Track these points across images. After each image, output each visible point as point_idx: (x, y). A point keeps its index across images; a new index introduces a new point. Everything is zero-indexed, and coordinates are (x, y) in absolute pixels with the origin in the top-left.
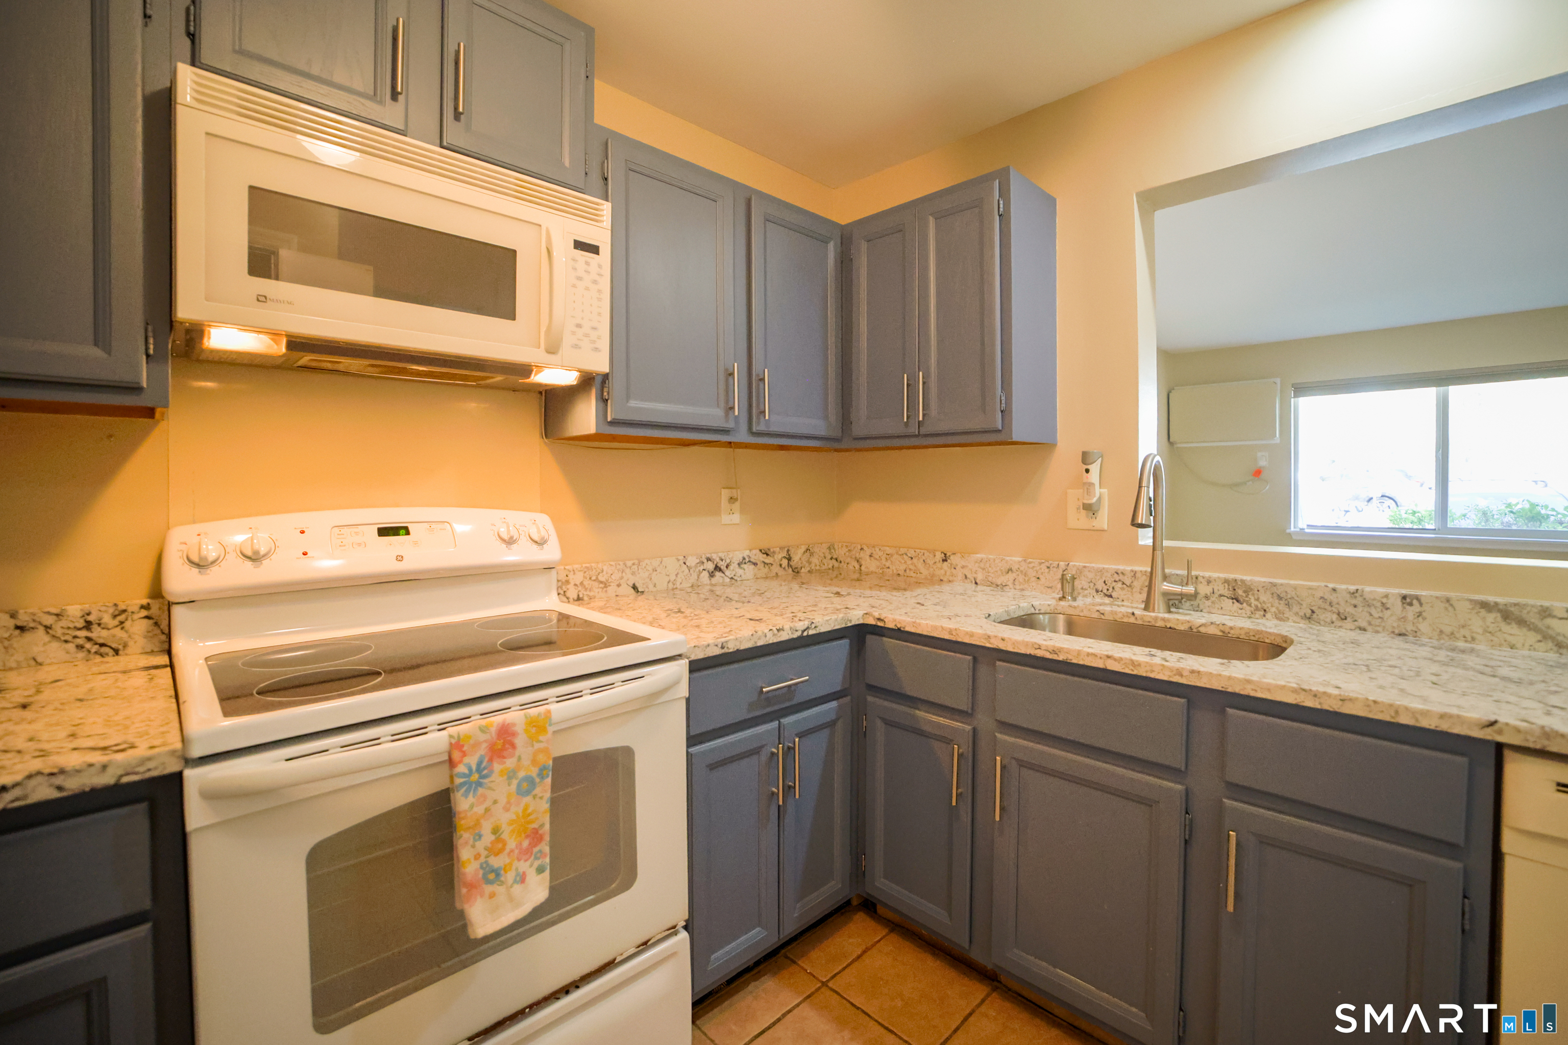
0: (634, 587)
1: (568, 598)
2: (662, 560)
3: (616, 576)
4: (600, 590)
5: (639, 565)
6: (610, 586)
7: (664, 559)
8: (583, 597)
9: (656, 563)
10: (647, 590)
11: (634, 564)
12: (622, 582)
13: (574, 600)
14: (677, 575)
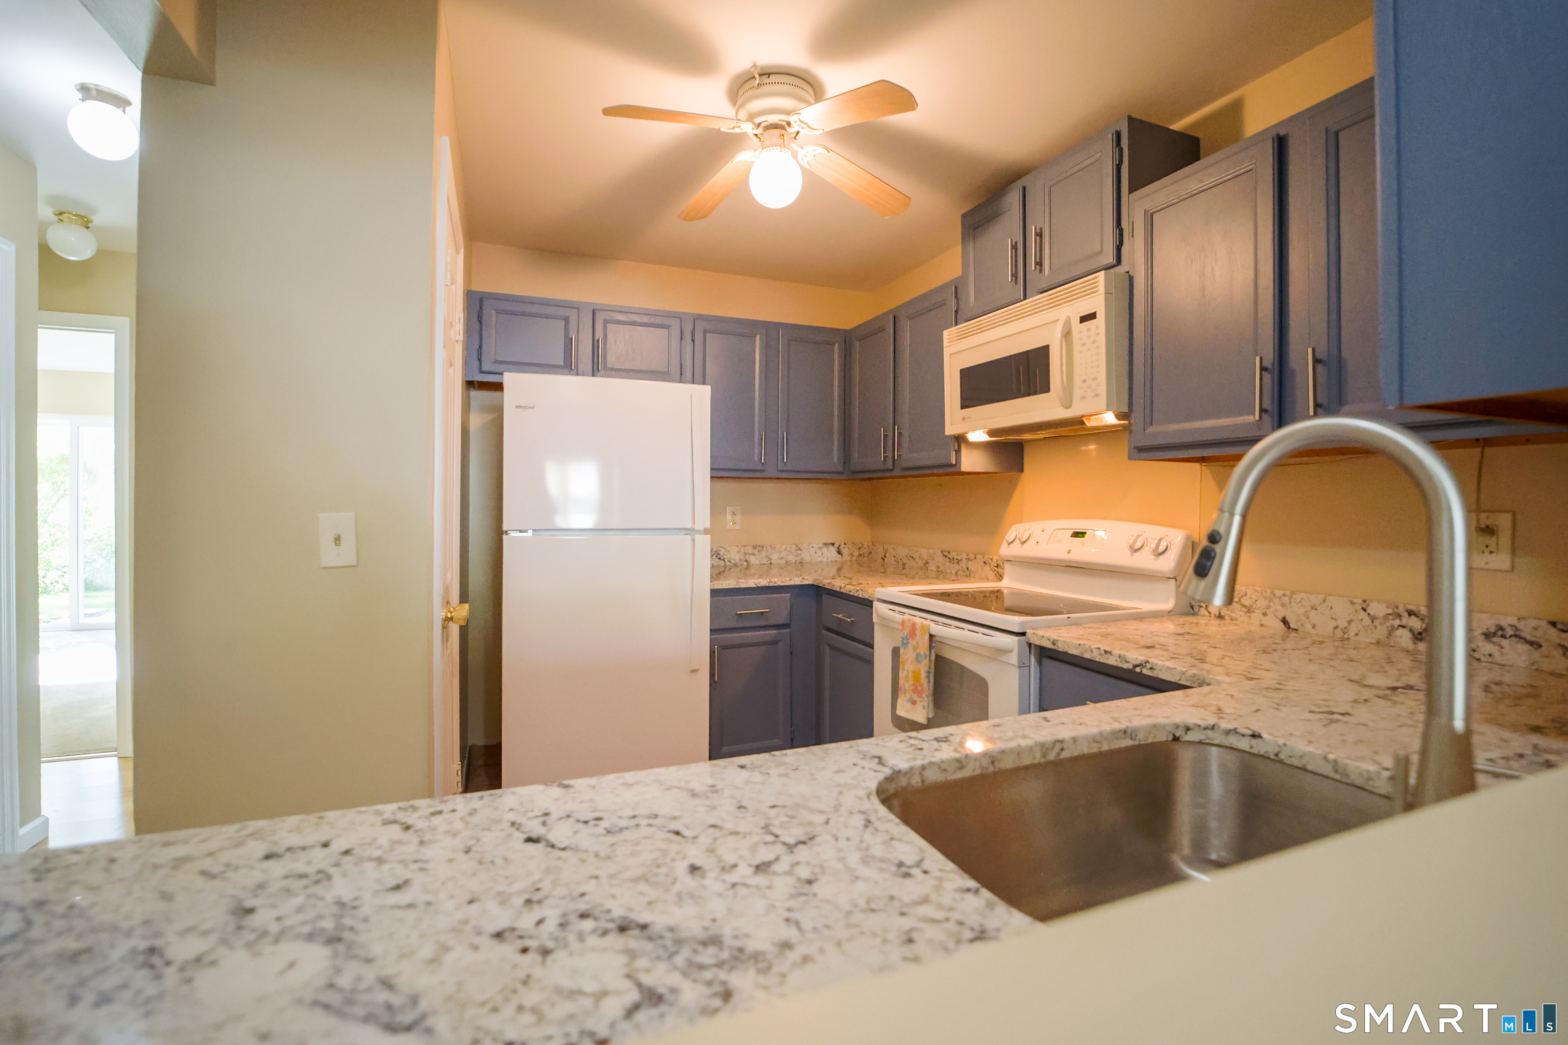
0: (1284, 621)
1: (1210, 613)
2: (1326, 597)
3: (1262, 603)
4: (1243, 614)
5: (1292, 598)
6: (1254, 612)
7: (1329, 598)
8: (1224, 616)
9: (1316, 599)
10: (1301, 629)
11: (1284, 595)
12: (1268, 611)
13: (1215, 616)
14: (1350, 622)
